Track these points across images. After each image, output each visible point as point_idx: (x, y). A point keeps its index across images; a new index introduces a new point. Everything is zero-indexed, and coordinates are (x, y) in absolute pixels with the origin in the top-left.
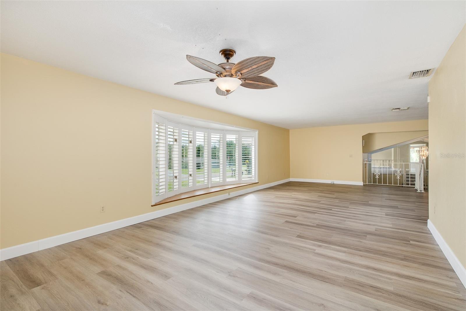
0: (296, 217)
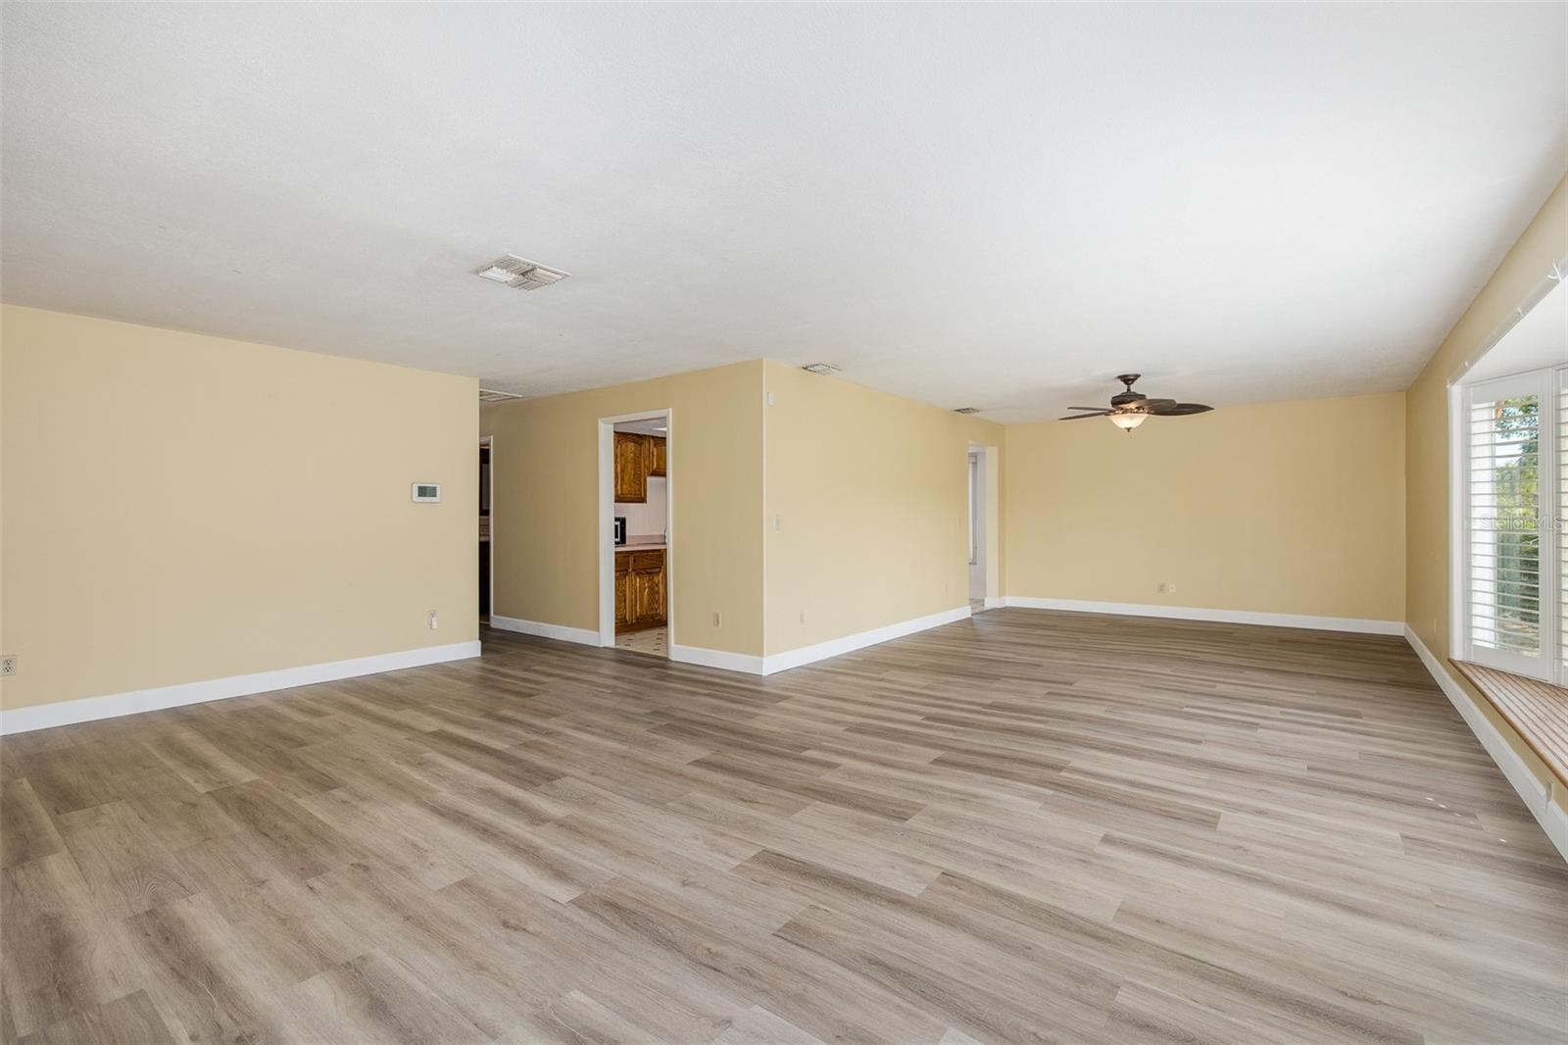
0: (1048, 694)
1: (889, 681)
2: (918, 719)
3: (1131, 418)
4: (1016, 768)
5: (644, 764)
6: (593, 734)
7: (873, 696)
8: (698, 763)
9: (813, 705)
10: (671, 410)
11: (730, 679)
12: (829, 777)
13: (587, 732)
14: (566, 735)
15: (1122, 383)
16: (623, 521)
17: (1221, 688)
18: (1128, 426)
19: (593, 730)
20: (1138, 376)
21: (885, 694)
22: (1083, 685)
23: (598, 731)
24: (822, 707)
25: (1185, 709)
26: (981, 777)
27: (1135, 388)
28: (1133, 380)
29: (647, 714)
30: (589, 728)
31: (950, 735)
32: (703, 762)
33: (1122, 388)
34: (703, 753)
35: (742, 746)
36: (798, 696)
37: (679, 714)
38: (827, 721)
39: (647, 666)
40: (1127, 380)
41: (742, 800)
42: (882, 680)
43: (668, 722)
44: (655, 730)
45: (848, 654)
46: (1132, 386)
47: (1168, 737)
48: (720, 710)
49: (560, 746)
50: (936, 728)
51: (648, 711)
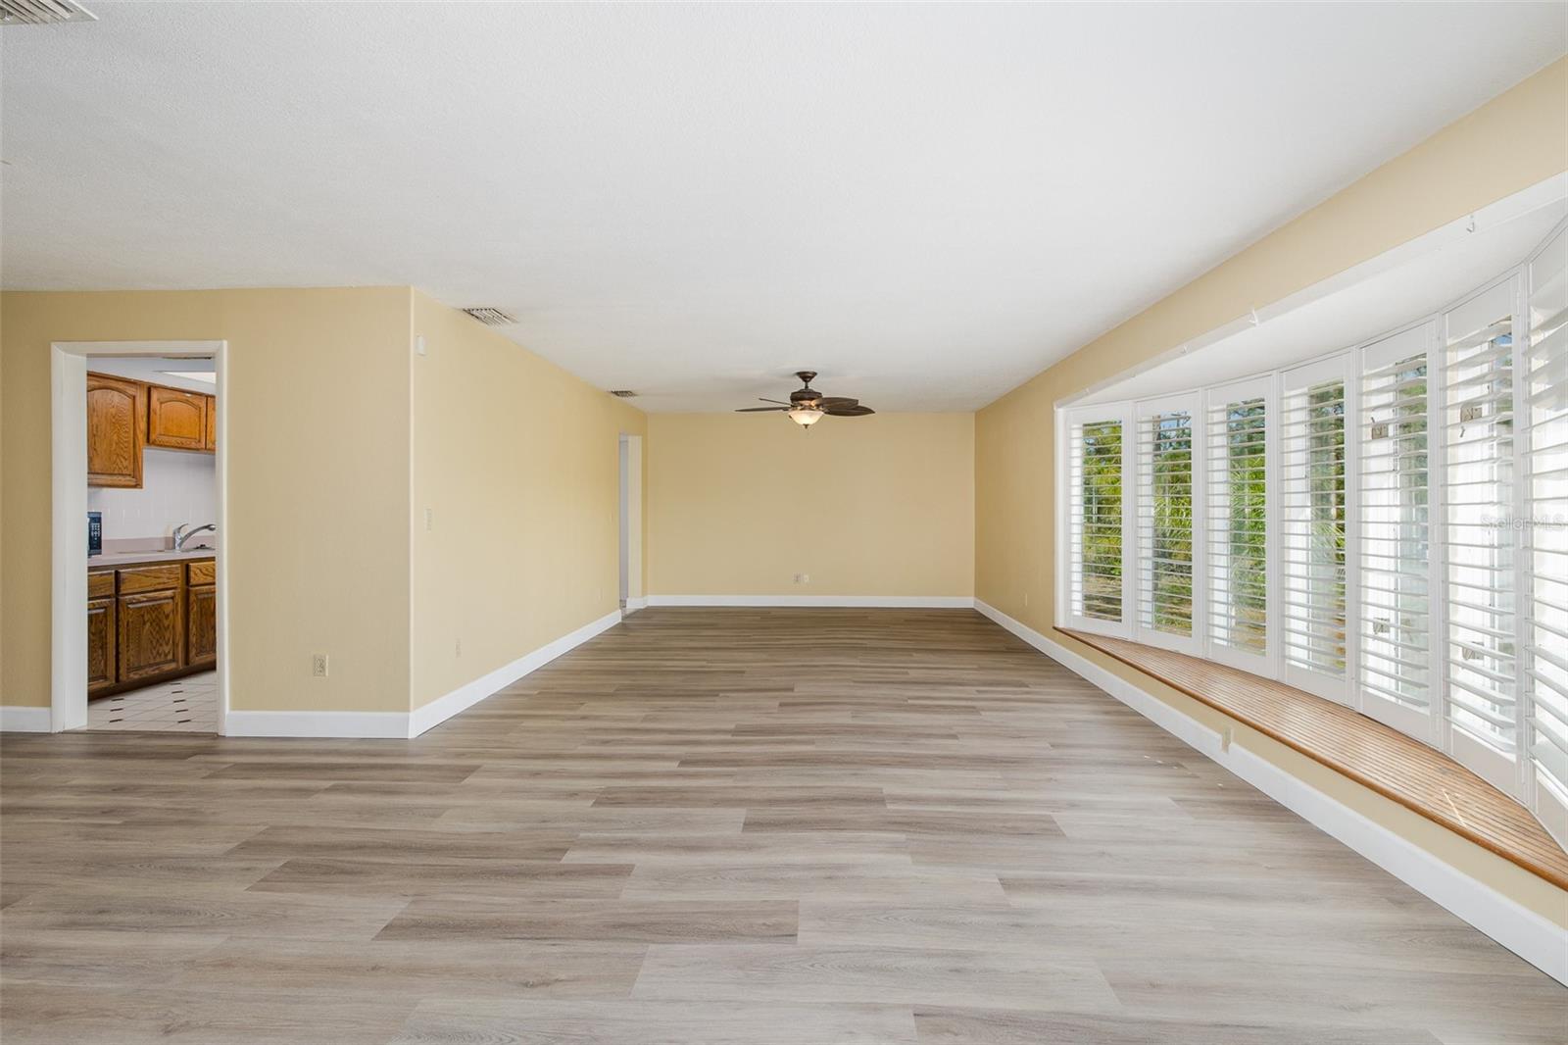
0: (781, 706)
1: (597, 718)
2: (673, 766)
3: (811, 415)
4: (840, 812)
5: (283, 967)
6: (120, 928)
7: (593, 743)
8: (394, 930)
9: (521, 774)
10: (225, 343)
11: (359, 754)
12: (633, 895)
13: (103, 926)
14: (48, 949)
15: (801, 380)
16: (96, 519)
17: (913, 674)
18: (806, 423)
19: (118, 918)
20: (815, 374)
21: (610, 737)
22: (803, 689)
23: (132, 918)
24: (536, 774)
25: (910, 702)
26: (817, 836)
27: (813, 385)
28: (811, 378)
29: (231, 852)
30: (105, 918)
31: (729, 782)
32: (403, 927)
33: (800, 385)
34: (394, 908)
35: (458, 874)
36: (488, 763)
37: (301, 838)
38: (558, 795)
39: (182, 755)
40: (806, 377)
41: (526, 985)
42: (584, 718)
43: (289, 858)
44: (267, 883)
45: (513, 686)
46: (809, 384)
47: (929, 736)
48: (374, 813)
49: (43, 983)
50: (706, 775)
51: (230, 846)
